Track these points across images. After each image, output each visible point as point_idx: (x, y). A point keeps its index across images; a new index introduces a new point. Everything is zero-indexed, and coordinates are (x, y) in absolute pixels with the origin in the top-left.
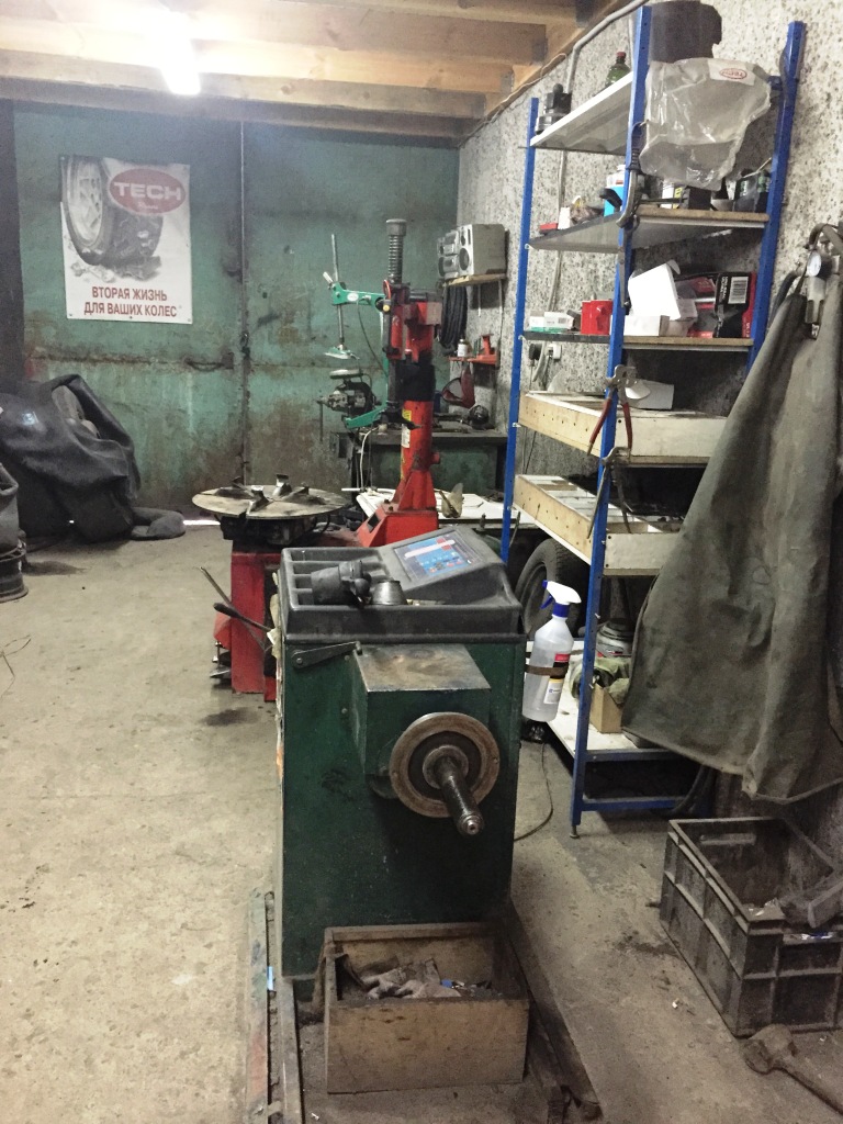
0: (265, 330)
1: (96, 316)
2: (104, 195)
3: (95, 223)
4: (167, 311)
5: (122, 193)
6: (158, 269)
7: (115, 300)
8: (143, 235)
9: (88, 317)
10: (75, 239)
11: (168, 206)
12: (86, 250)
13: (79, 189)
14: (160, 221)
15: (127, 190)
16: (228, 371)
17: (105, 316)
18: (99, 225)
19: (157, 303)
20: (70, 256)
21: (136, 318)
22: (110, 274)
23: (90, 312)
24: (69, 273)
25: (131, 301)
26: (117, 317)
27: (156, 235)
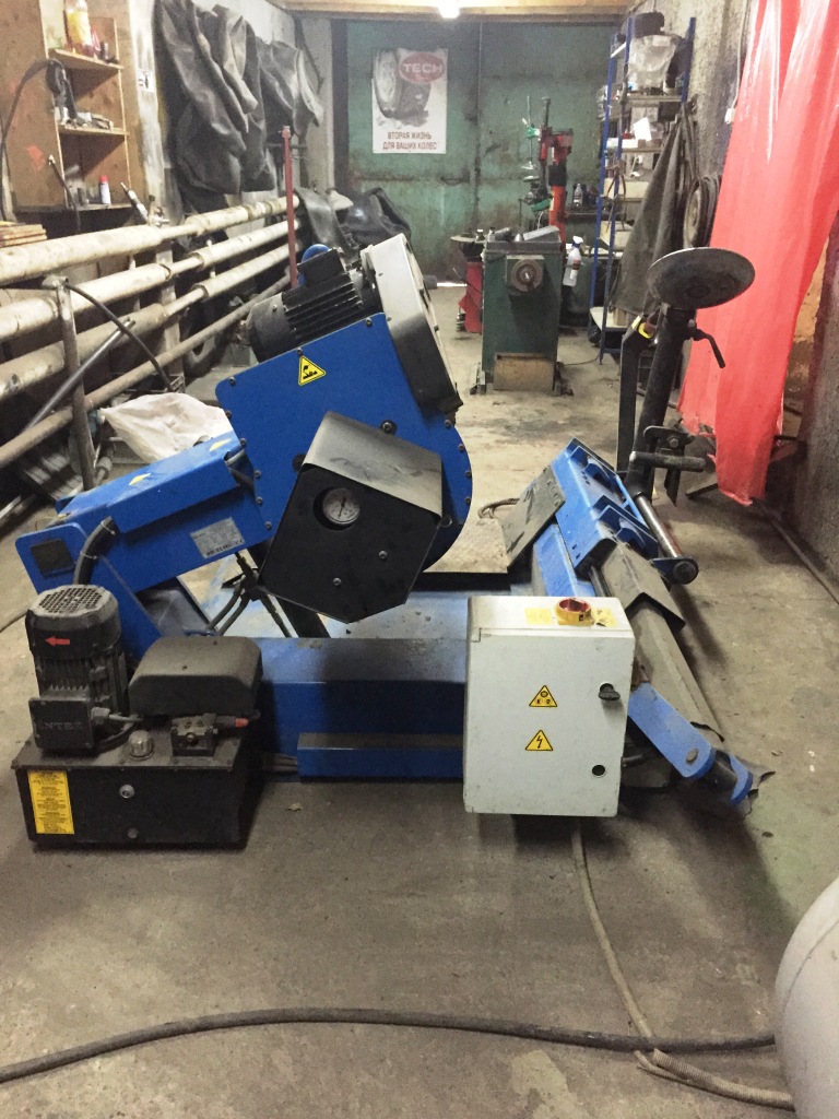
0: (490, 156)
1: (390, 151)
2: (396, 72)
3: (391, 90)
4: (430, 145)
5: (407, 70)
6: (427, 119)
7: (402, 140)
8: (419, 97)
9: (385, 152)
10: (380, 103)
11: (434, 77)
12: (385, 109)
13: (383, 69)
14: (429, 87)
15: (411, 69)
16: (466, 184)
17: (395, 151)
18: (393, 92)
19: (426, 140)
20: (376, 113)
21: (413, 151)
22: (399, 123)
23: (386, 148)
24: (375, 123)
25: (410, 140)
26: (402, 151)
27: (426, 96)
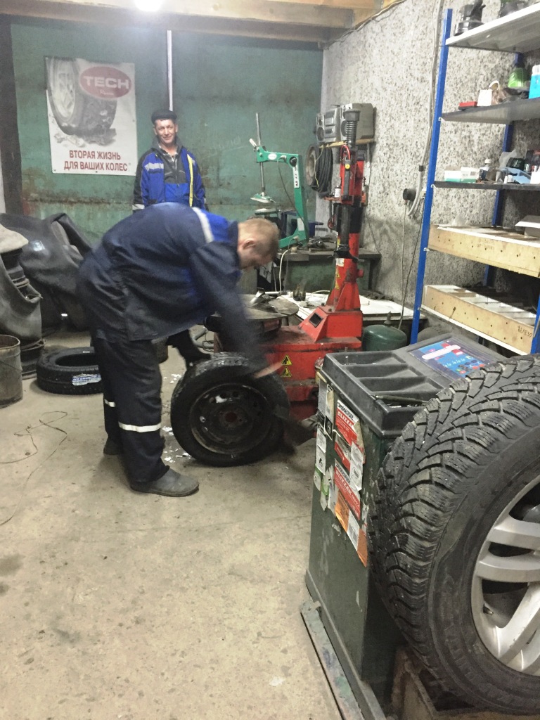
1: (72, 171)
2: (76, 85)
3: (70, 104)
4: (121, 167)
5: (89, 84)
6: (114, 138)
7: (86, 160)
8: (104, 113)
9: (67, 171)
11: (120, 92)
12: (64, 124)
13: (59, 81)
14: (115, 104)
17: (79, 171)
18: (73, 107)
19: (114, 161)
20: (54, 129)
21: (100, 172)
22: (81, 141)
23: (68, 168)
24: (53, 141)
25: (97, 160)
26: (87, 171)
27: (112, 114)
